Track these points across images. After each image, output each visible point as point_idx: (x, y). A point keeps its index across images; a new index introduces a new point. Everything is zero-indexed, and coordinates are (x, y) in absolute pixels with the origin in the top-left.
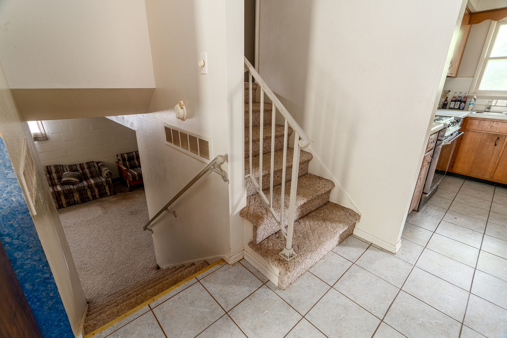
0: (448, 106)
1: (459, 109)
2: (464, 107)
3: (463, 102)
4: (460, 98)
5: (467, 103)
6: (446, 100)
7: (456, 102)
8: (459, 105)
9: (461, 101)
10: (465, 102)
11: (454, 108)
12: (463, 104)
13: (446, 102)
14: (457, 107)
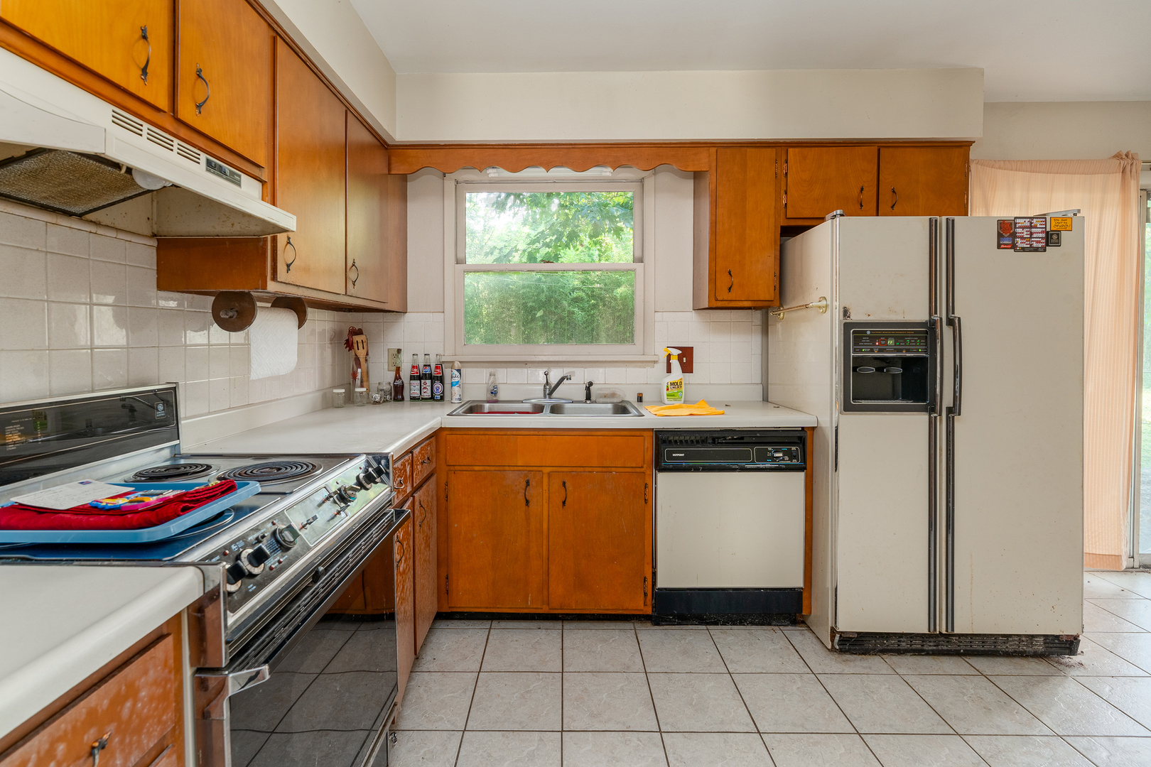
0: (406, 395)
1: (434, 400)
2: (443, 393)
3: (438, 380)
4: (428, 368)
5: (447, 380)
6: (398, 377)
7: (423, 381)
8: (429, 388)
9: (432, 378)
10: (441, 380)
11: (422, 399)
12: (438, 385)
13: (399, 382)
14: (427, 394)
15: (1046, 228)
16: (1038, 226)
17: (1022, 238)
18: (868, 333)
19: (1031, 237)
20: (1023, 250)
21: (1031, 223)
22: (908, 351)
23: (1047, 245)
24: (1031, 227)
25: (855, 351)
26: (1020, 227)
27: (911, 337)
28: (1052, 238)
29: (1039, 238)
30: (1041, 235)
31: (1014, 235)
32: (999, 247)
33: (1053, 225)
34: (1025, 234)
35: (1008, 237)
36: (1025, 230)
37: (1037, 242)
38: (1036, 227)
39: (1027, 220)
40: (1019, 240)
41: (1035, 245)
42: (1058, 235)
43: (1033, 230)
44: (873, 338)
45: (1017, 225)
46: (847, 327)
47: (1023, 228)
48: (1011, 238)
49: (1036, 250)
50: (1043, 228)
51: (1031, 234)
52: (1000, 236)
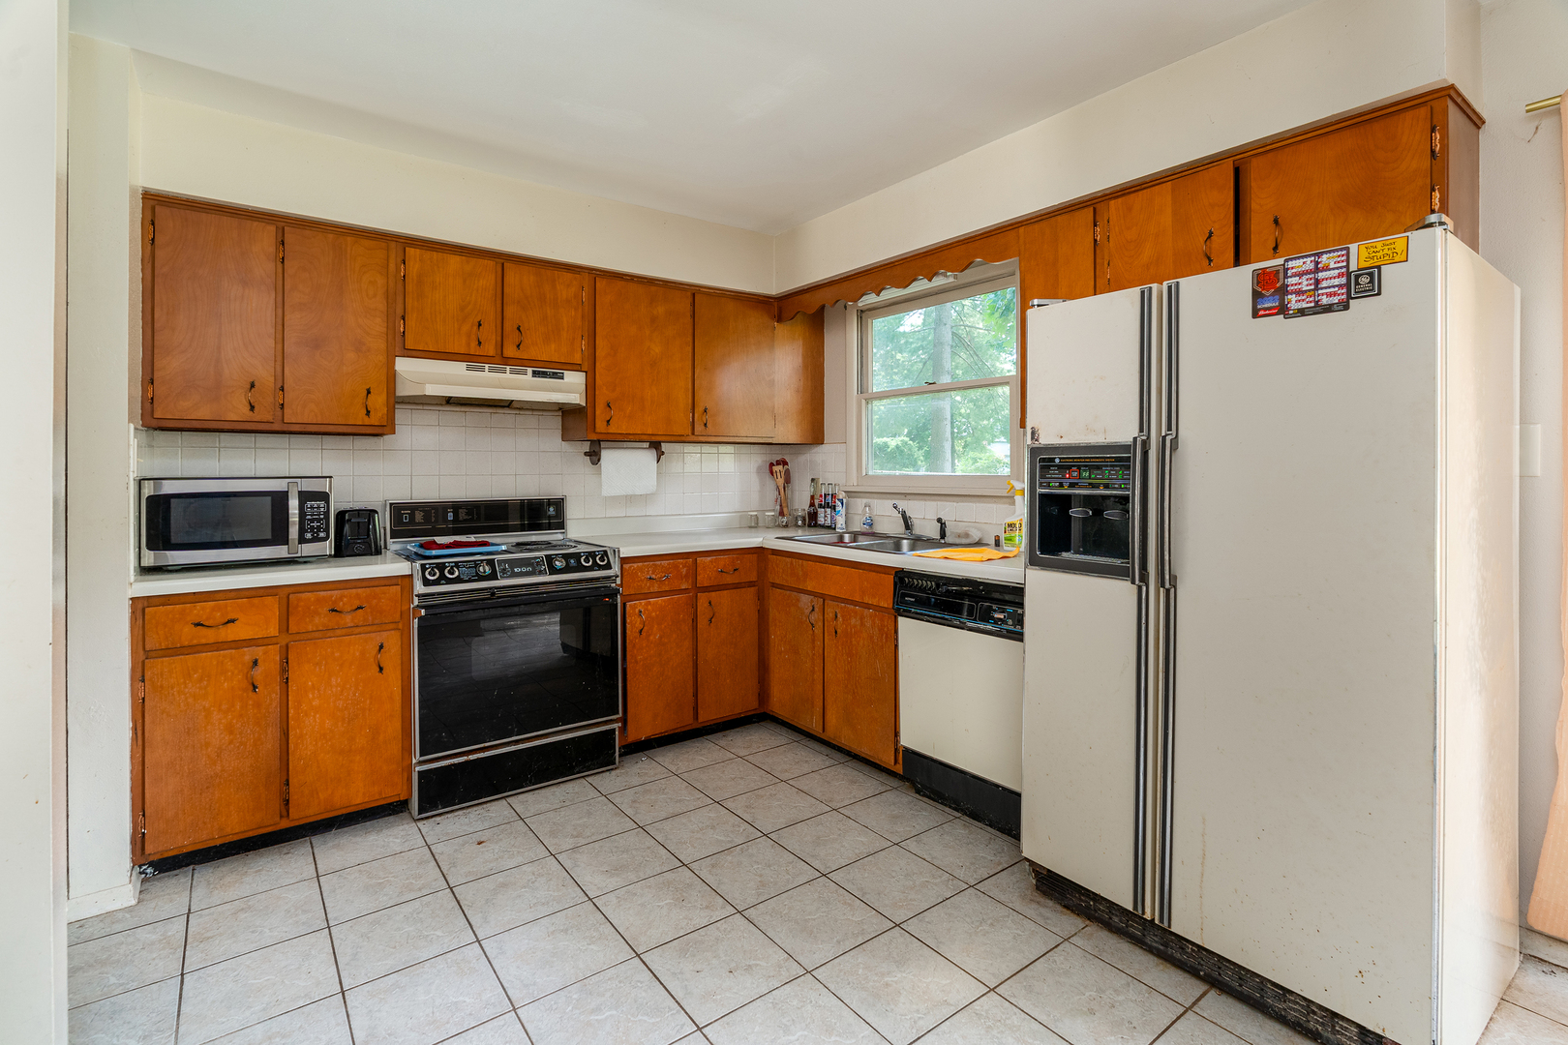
15: (1347, 267)
16: (1332, 266)
17: (1299, 292)
18: (1057, 461)
19: (1317, 289)
20: (1302, 312)
21: (1317, 263)
22: (1106, 487)
23: (1349, 297)
24: (1317, 270)
25: (1041, 486)
26: (1294, 275)
27: (1111, 466)
28: (1357, 283)
29: (1334, 287)
30: (1337, 282)
31: (1284, 291)
32: (1255, 314)
33: (1362, 258)
34: (1305, 284)
35: (1272, 295)
36: (1305, 277)
37: (1329, 295)
38: (1327, 268)
39: (1309, 259)
40: (1293, 298)
41: (1325, 300)
42: (1371, 275)
43: (1321, 275)
44: (1063, 468)
45: (1290, 273)
46: (1034, 452)
47: (1300, 275)
48: (1277, 297)
49: (1329, 309)
50: (1341, 268)
51: (1317, 282)
52: (1257, 296)
